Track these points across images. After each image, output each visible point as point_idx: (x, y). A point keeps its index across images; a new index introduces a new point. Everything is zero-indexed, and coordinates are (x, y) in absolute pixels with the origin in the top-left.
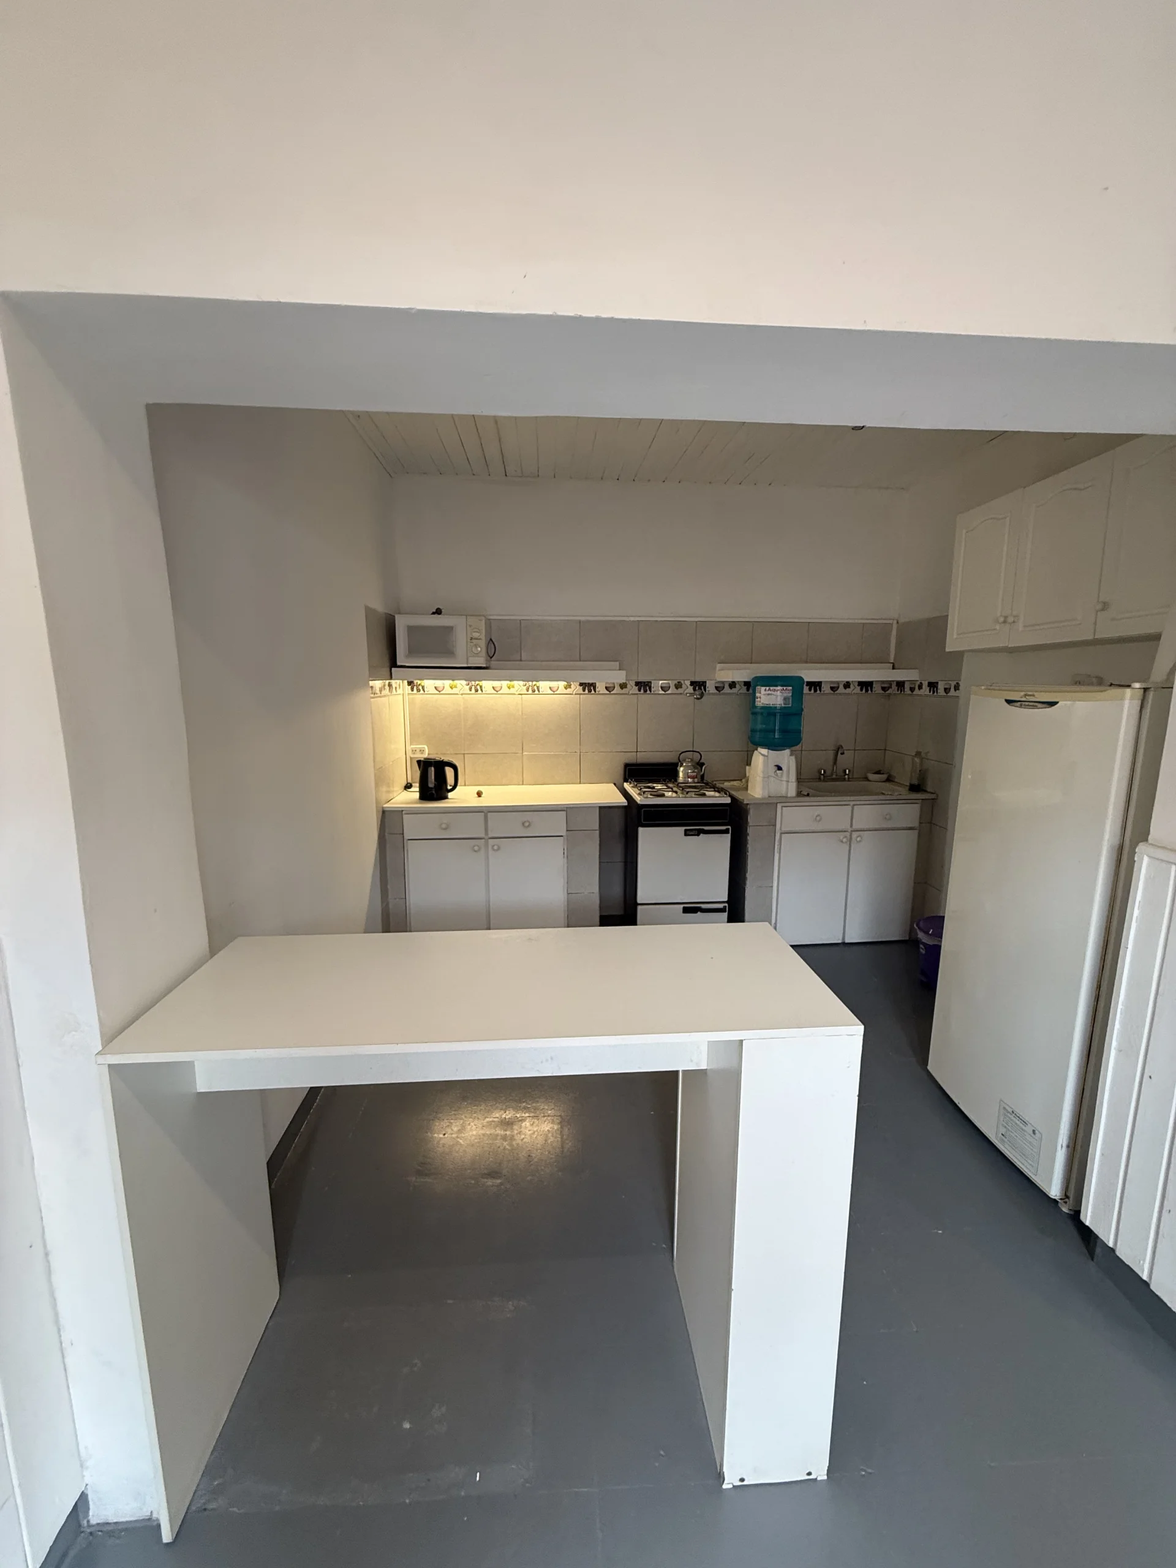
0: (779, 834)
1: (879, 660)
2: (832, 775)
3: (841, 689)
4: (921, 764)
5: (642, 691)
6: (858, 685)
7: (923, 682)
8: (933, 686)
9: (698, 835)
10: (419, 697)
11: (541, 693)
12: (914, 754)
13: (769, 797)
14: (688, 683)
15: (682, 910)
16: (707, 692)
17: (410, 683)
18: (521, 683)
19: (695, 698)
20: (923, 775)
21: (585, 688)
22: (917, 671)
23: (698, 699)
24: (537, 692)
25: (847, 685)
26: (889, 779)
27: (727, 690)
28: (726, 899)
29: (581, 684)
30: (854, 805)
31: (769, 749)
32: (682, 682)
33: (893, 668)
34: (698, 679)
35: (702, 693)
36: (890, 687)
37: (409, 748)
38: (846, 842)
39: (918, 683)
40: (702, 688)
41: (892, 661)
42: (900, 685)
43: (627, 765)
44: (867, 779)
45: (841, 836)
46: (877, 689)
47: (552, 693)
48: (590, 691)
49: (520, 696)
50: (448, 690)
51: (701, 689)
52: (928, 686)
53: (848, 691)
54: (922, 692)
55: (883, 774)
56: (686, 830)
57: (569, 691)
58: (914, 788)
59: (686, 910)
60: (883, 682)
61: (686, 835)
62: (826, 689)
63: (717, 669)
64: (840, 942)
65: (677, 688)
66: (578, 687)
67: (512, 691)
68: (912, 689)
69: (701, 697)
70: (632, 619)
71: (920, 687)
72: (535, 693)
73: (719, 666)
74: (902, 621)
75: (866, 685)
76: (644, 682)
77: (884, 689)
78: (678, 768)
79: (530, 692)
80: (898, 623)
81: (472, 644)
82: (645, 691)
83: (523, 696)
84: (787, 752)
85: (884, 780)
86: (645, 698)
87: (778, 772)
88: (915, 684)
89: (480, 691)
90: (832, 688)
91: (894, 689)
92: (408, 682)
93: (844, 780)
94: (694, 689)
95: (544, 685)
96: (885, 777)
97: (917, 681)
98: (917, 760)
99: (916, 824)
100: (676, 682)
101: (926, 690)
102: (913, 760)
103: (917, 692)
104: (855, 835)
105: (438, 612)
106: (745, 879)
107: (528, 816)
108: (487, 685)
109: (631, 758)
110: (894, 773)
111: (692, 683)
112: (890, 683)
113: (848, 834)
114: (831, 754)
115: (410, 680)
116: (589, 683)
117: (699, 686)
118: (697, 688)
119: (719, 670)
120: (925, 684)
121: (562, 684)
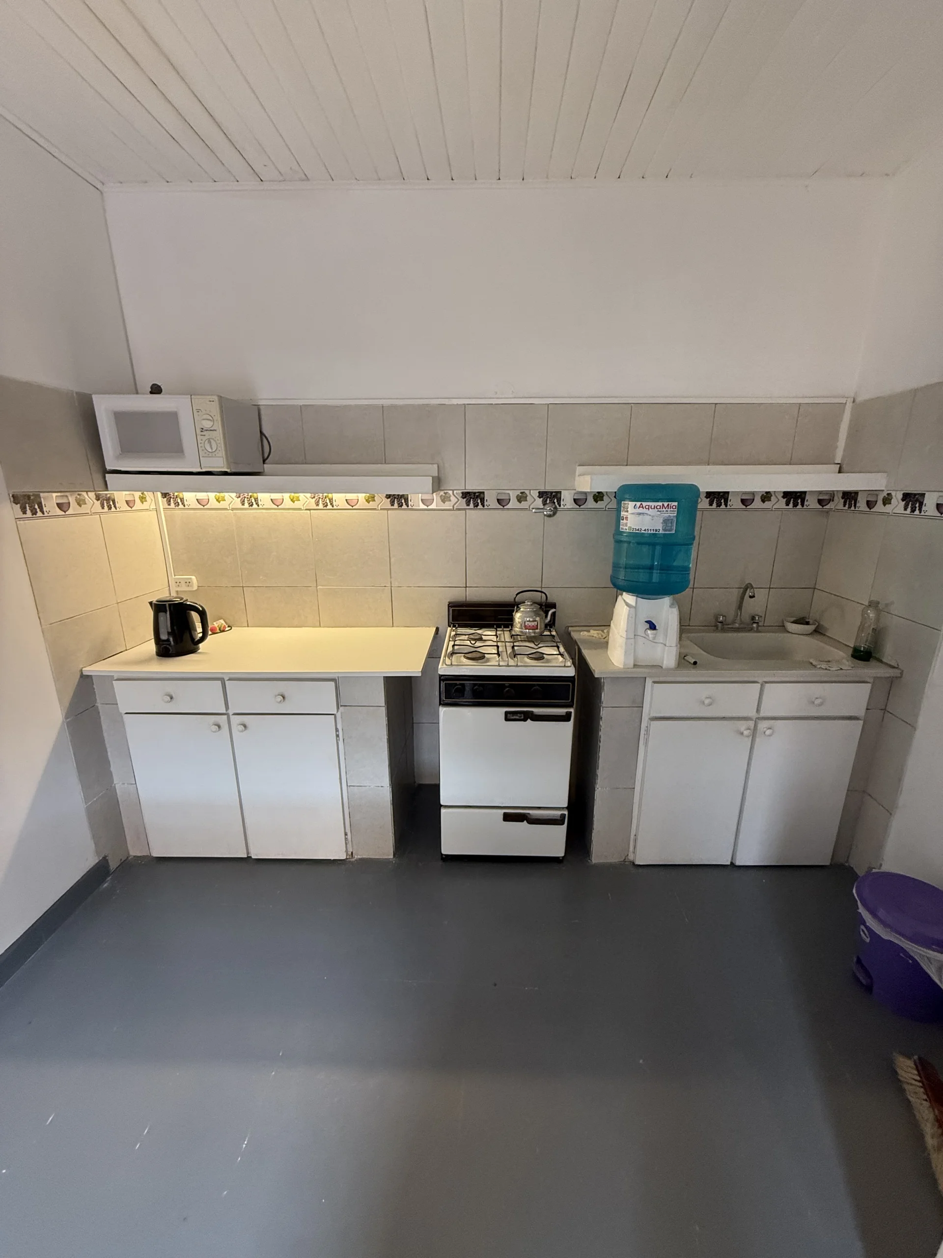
0: (647, 719)
1: (821, 458)
2: (734, 622)
3: (757, 503)
4: (878, 619)
5: (472, 505)
6: (783, 497)
7: (893, 494)
8: (913, 500)
9: (525, 720)
10: (178, 513)
11: (335, 507)
12: (867, 603)
13: (635, 666)
14: (535, 494)
15: (502, 817)
16: (562, 506)
17: (165, 495)
18: (308, 495)
19: (545, 515)
20: (878, 634)
21: (394, 502)
22: (885, 475)
23: (550, 516)
24: (329, 507)
25: (766, 497)
26: (818, 631)
27: (591, 503)
28: (566, 805)
29: (388, 496)
30: (766, 682)
31: (637, 596)
32: (527, 492)
33: (840, 472)
34: (549, 488)
35: (555, 508)
36: (831, 500)
37: (173, 578)
38: (748, 736)
39: (885, 494)
40: (555, 501)
41: (838, 461)
42: (850, 497)
43: (451, 605)
44: (782, 628)
45: (742, 726)
46: (811, 502)
47: (351, 508)
48: (400, 505)
49: (309, 511)
50: (213, 503)
51: (554, 503)
52: (903, 500)
53: (767, 505)
54: (888, 508)
55: (807, 623)
56: (506, 713)
57: (372, 505)
58: (863, 655)
59: (507, 817)
60: (820, 492)
61: (507, 719)
62: (735, 503)
63: (577, 474)
64: (729, 863)
65: (519, 501)
66: (385, 500)
67: (297, 504)
68: (870, 504)
69: (554, 514)
70: (455, 402)
71: (887, 501)
72: (328, 507)
73: (579, 470)
74: (859, 399)
75: (795, 498)
76: (475, 493)
77: (820, 502)
78: (514, 614)
79: (321, 506)
80: (854, 402)
81: (204, 438)
82: (476, 505)
83: (311, 511)
84: (666, 601)
85: (809, 633)
86: (475, 515)
87: (649, 632)
88: (877, 495)
89: (255, 506)
90: (743, 501)
91: (839, 503)
92: (162, 493)
93: (751, 630)
94: (545, 504)
95: (339, 498)
96: (810, 628)
97: (883, 491)
98: (871, 614)
99: (861, 713)
100: (518, 492)
101: (898, 504)
102: (864, 613)
103: (879, 507)
104: (763, 725)
105: (156, 390)
106: (594, 776)
107: (282, 686)
108: (264, 498)
109: (458, 595)
110: (824, 623)
111: (541, 494)
112: (832, 495)
113: (751, 724)
114: (735, 594)
115: (163, 492)
116: (398, 495)
117: (551, 497)
118: (548, 501)
119: (579, 476)
120: (897, 496)
121: (362, 497)
